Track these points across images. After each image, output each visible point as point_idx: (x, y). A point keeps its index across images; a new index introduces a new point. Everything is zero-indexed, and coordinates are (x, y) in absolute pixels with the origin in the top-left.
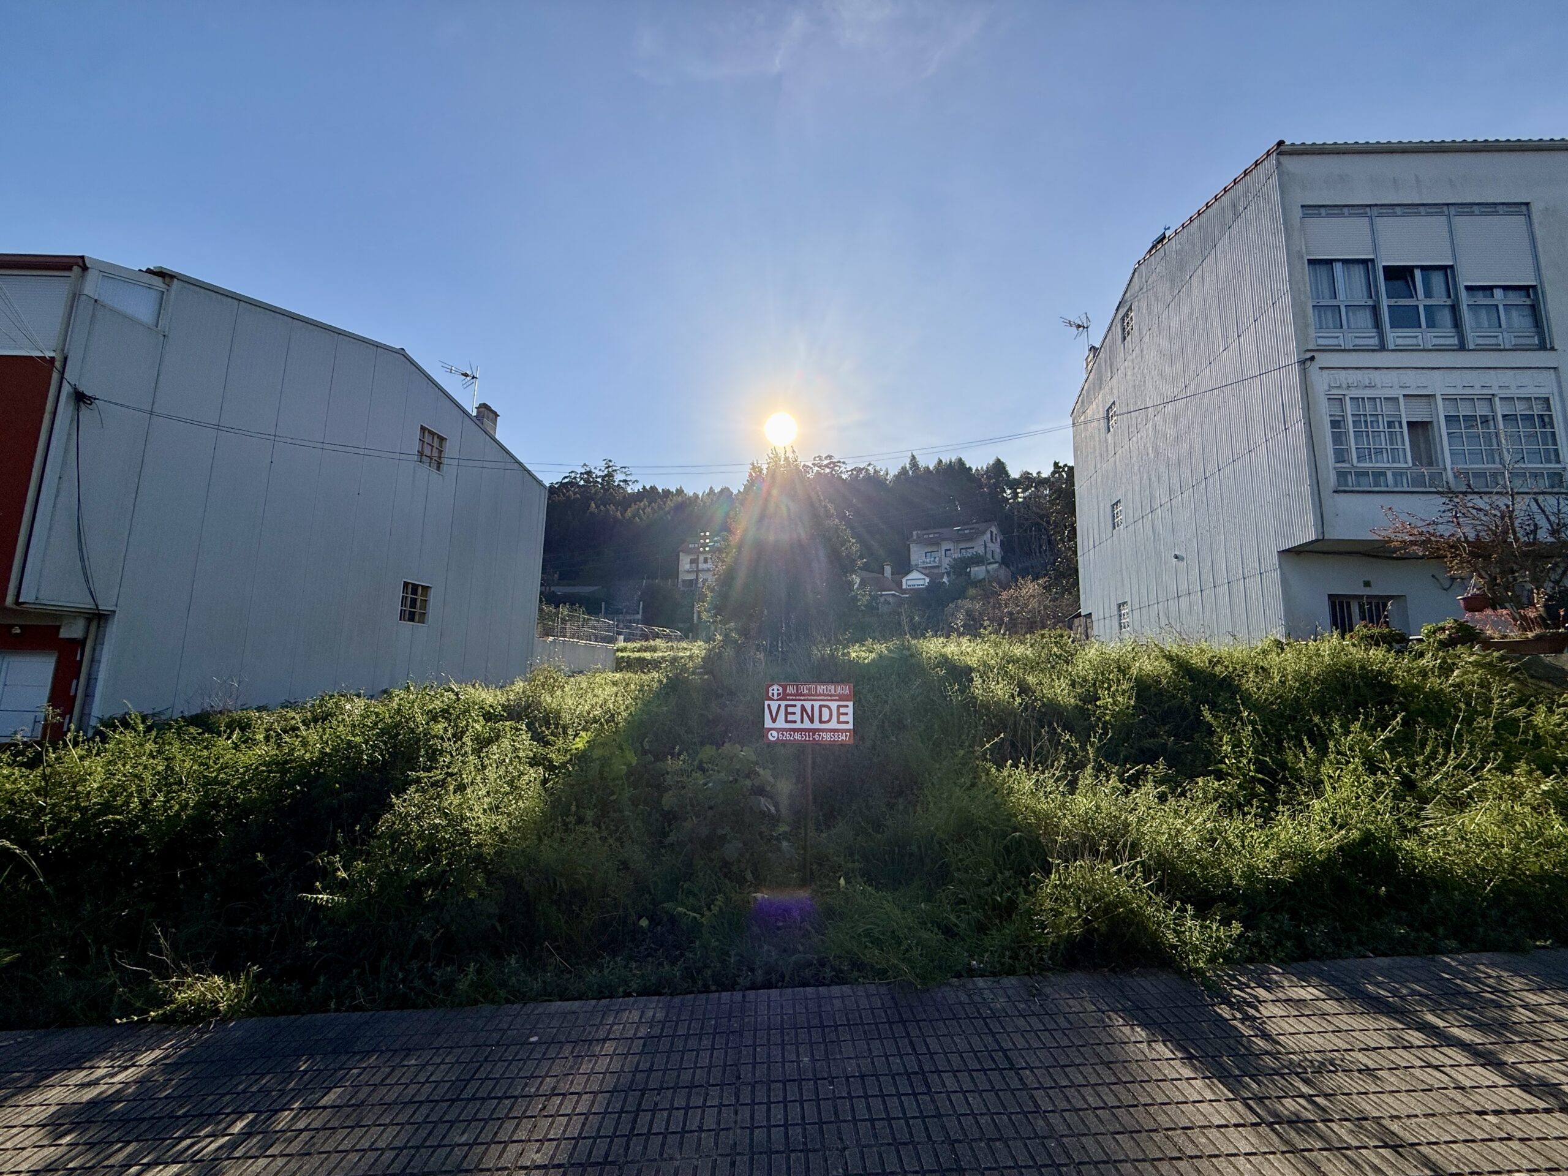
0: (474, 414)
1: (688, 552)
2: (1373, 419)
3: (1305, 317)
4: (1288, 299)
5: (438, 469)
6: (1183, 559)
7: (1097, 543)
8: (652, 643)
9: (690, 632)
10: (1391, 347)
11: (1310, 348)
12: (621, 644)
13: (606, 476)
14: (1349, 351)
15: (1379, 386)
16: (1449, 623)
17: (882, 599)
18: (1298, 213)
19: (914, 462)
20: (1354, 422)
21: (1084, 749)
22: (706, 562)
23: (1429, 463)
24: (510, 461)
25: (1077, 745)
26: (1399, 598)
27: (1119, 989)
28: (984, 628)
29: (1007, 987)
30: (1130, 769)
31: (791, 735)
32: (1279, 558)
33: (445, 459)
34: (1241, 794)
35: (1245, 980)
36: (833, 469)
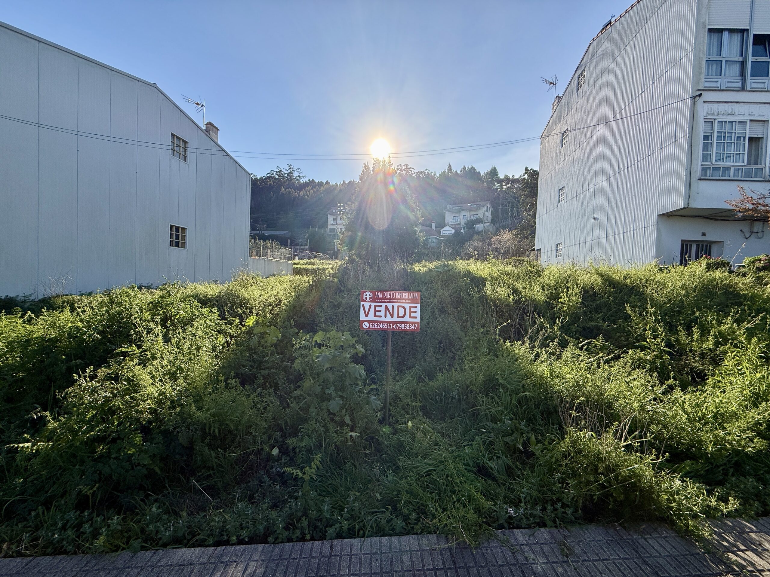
0: (204, 128)
1: (333, 214)
2: (729, 135)
3: (700, 68)
4: (691, 56)
5: (185, 160)
6: (598, 219)
7: (548, 211)
8: (312, 260)
10: (749, 89)
11: (700, 88)
12: (296, 260)
13: (289, 173)
14: (723, 90)
15: (736, 114)
17: (430, 240)
19: (450, 169)
20: (718, 136)
21: (552, 327)
22: (341, 219)
23: (756, 163)
24: (228, 157)
25: (548, 326)
26: (719, 243)
27: (634, 549)
28: (489, 255)
29: (542, 544)
30: (583, 341)
31: (378, 325)
32: (658, 218)
33: (188, 155)
34: (658, 361)
35: (731, 540)
36: (408, 172)
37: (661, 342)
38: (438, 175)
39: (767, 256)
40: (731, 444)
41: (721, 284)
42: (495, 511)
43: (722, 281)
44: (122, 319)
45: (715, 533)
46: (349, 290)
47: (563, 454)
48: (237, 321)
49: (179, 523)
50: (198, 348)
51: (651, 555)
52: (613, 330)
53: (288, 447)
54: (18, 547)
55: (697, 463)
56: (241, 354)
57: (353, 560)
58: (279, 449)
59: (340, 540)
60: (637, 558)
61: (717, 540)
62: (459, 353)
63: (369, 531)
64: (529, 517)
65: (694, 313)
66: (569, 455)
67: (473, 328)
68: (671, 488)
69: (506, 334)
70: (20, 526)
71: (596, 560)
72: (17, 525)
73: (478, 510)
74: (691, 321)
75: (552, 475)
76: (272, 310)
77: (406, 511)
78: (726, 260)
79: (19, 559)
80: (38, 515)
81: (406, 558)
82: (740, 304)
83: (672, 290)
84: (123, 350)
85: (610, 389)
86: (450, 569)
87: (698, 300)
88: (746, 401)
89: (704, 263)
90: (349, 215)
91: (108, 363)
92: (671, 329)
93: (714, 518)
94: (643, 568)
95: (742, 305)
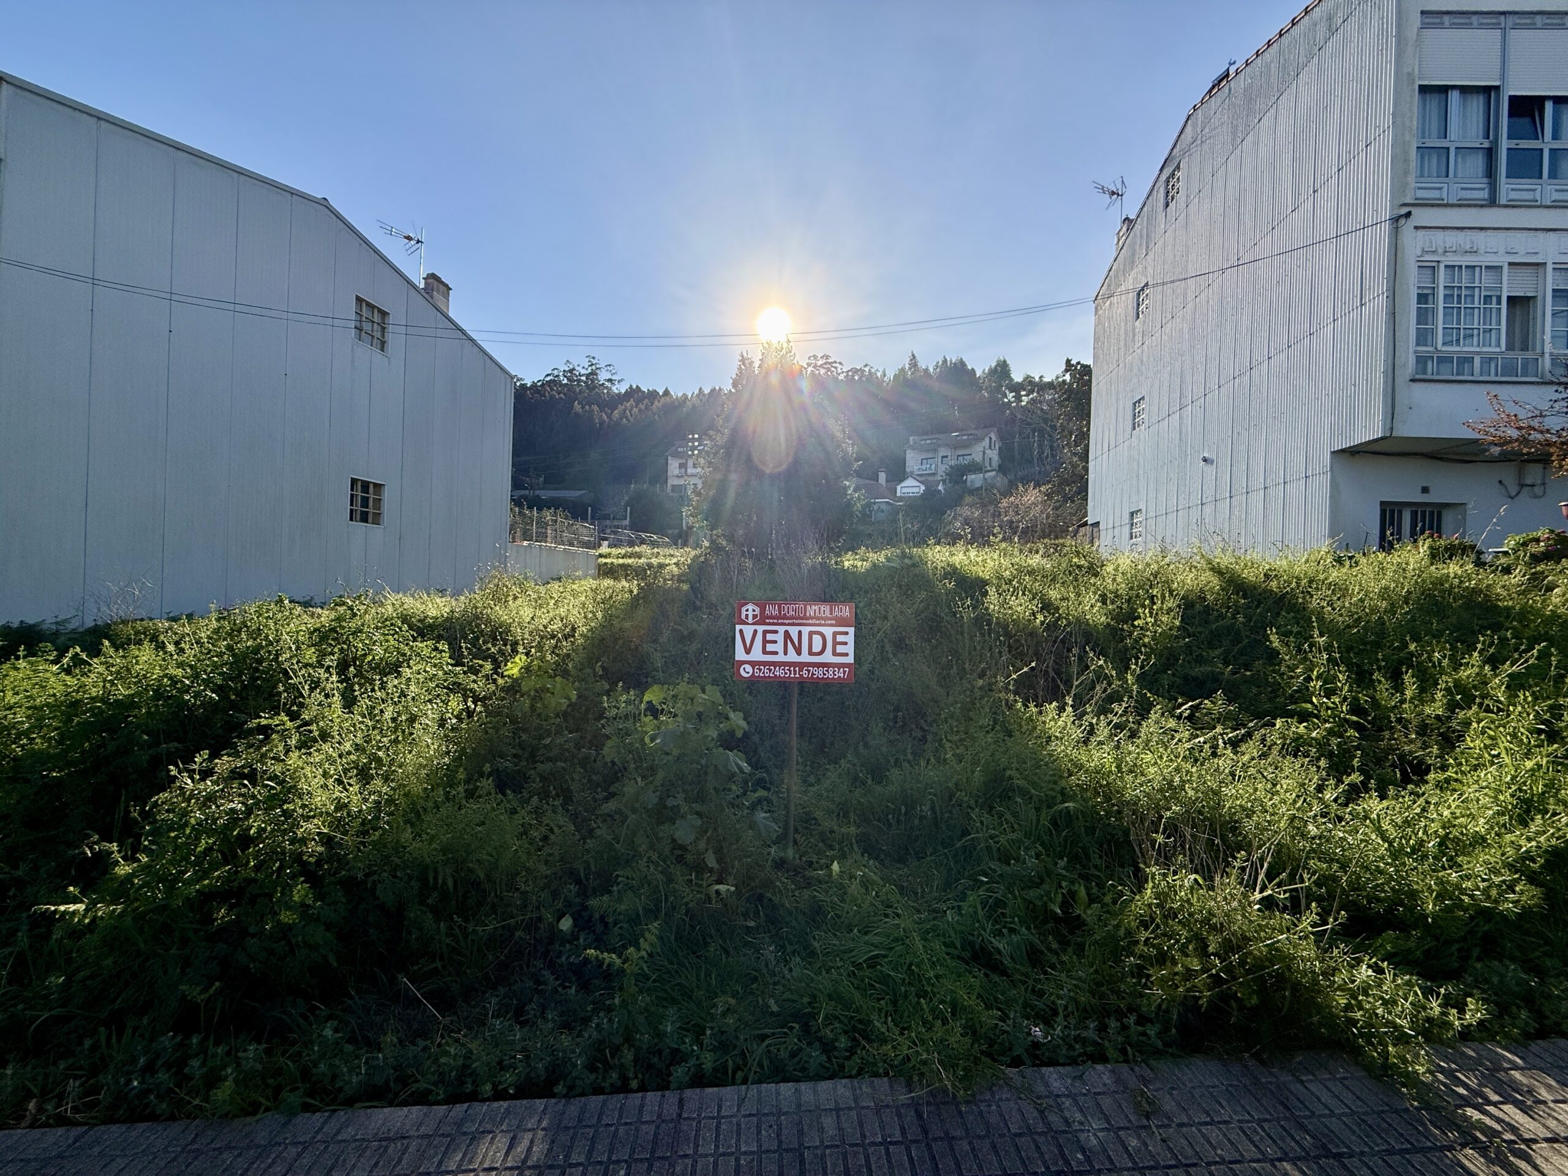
0: (422, 286)
1: (677, 455)
2: (1468, 293)
3: (1406, 161)
4: (1388, 138)
5: (382, 349)
6: (1212, 462)
7: (1113, 445)
8: (637, 549)
9: (681, 538)
10: (1503, 202)
11: (1408, 201)
12: (604, 549)
13: (590, 374)
14: (1452, 206)
15: (1481, 251)
16: (1543, 533)
17: (876, 507)
18: (1416, 20)
19: (914, 362)
20: (1445, 296)
21: (1121, 676)
22: (695, 466)
23: (1525, 348)
24: (467, 343)
25: (1114, 673)
26: (1457, 506)
27: (1282, 1103)
28: (994, 535)
29: (1099, 1093)
30: (1183, 704)
31: (770, 670)
32: (1331, 459)
33: (390, 337)
34: (1335, 741)
35: (1473, 1083)
36: (828, 370)
37: (1341, 703)
38: (890, 375)
39: (1552, 531)
40: (1472, 897)
41: (1459, 587)
42: (1006, 1032)
43: (1461, 582)
44: (260, 662)
45: (1442, 1070)
46: (712, 606)
47: (1141, 921)
48: (488, 666)
49: (378, 1058)
50: (412, 719)
51: (1313, 1113)
52: (1245, 682)
53: (591, 917)
54: (58, 1106)
55: (1409, 936)
56: (497, 731)
57: (723, 1127)
58: (574, 920)
59: (698, 1090)
60: (1286, 1119)
61: (1445, 1085)
62: (934, 729)
63: (756, 1072)
64: (1073, 1042)
65: (1405, 645)
66: (1153, 920)
67: (961, 679)
68: (1353, 982)
69: (1027, 689)
70: (62, 1067)
71: (1206, 1124)
72: (55, 1064)
73: (971, 1030)
74: (1401, 663)
75: (1118, 961)
76: (556, 647)
77: (827, 1032)
78: (1467, 540)
79: (60, 1131)
80: (95, 1047)
81: (828, 1122)
82: (1496, 627)
83: (1362, 600)
84: (264, 722)
85: (1235, 795)
86: (916, 1141)
87: (1413, 619)
88: (1503, 814)
89: (1424, 548)
90: (712, 456)
91: (234, 746)
92: (1362, 678)
93: (1441, 1042)
94: (1298, 1138)
95: (1500, 629)
